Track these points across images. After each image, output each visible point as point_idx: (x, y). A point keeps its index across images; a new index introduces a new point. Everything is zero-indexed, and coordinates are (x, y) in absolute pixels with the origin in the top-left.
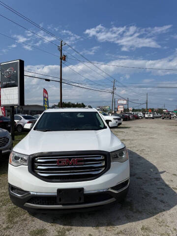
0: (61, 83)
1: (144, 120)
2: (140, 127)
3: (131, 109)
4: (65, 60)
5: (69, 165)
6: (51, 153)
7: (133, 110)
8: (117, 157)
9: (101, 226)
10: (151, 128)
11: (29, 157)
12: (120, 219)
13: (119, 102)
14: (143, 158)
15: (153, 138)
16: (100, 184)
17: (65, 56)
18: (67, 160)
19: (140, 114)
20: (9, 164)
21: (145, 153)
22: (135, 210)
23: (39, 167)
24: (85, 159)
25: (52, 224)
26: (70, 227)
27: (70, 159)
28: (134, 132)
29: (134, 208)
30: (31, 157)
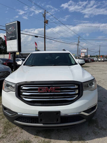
0: (45, 38)
1: (98, 62)
2: (96, 67)
3: (89, 55)
4: (47, 23)
5: (48, 92)
6: (34, 82)
7: (91, 56)
8: (88, 86)
9: (74, 141)
10: (103, 67)
11: (16, 85)
12: (89, 135)
13: (82, 51)
14: (101, 86)
15: (106, 73)
16: (75, 109)
17: (47, 21)
18: (46, 88)
19: (95, 59)
20: (2, 90)
21: (102, 83)
22: (100, 127)
23: (24, 93)
24: (62, 87)
25: (36, 136)
26: (49, 140)
27: (49, 87)
28: (92, 70)
29: (100, 125)
30: (18, 85)
